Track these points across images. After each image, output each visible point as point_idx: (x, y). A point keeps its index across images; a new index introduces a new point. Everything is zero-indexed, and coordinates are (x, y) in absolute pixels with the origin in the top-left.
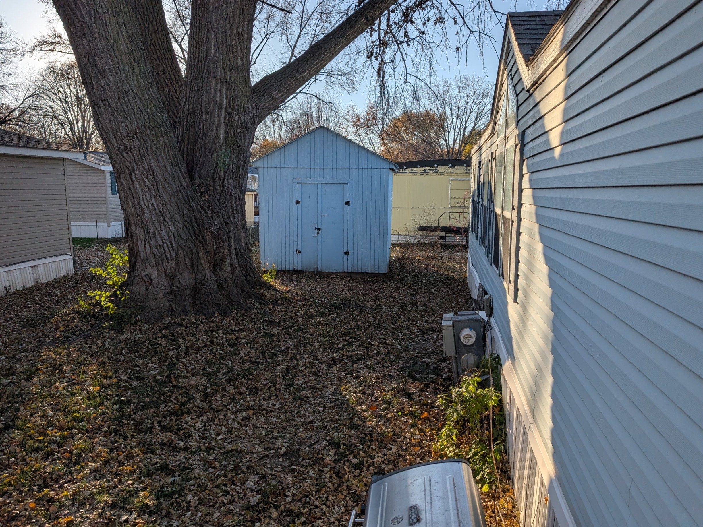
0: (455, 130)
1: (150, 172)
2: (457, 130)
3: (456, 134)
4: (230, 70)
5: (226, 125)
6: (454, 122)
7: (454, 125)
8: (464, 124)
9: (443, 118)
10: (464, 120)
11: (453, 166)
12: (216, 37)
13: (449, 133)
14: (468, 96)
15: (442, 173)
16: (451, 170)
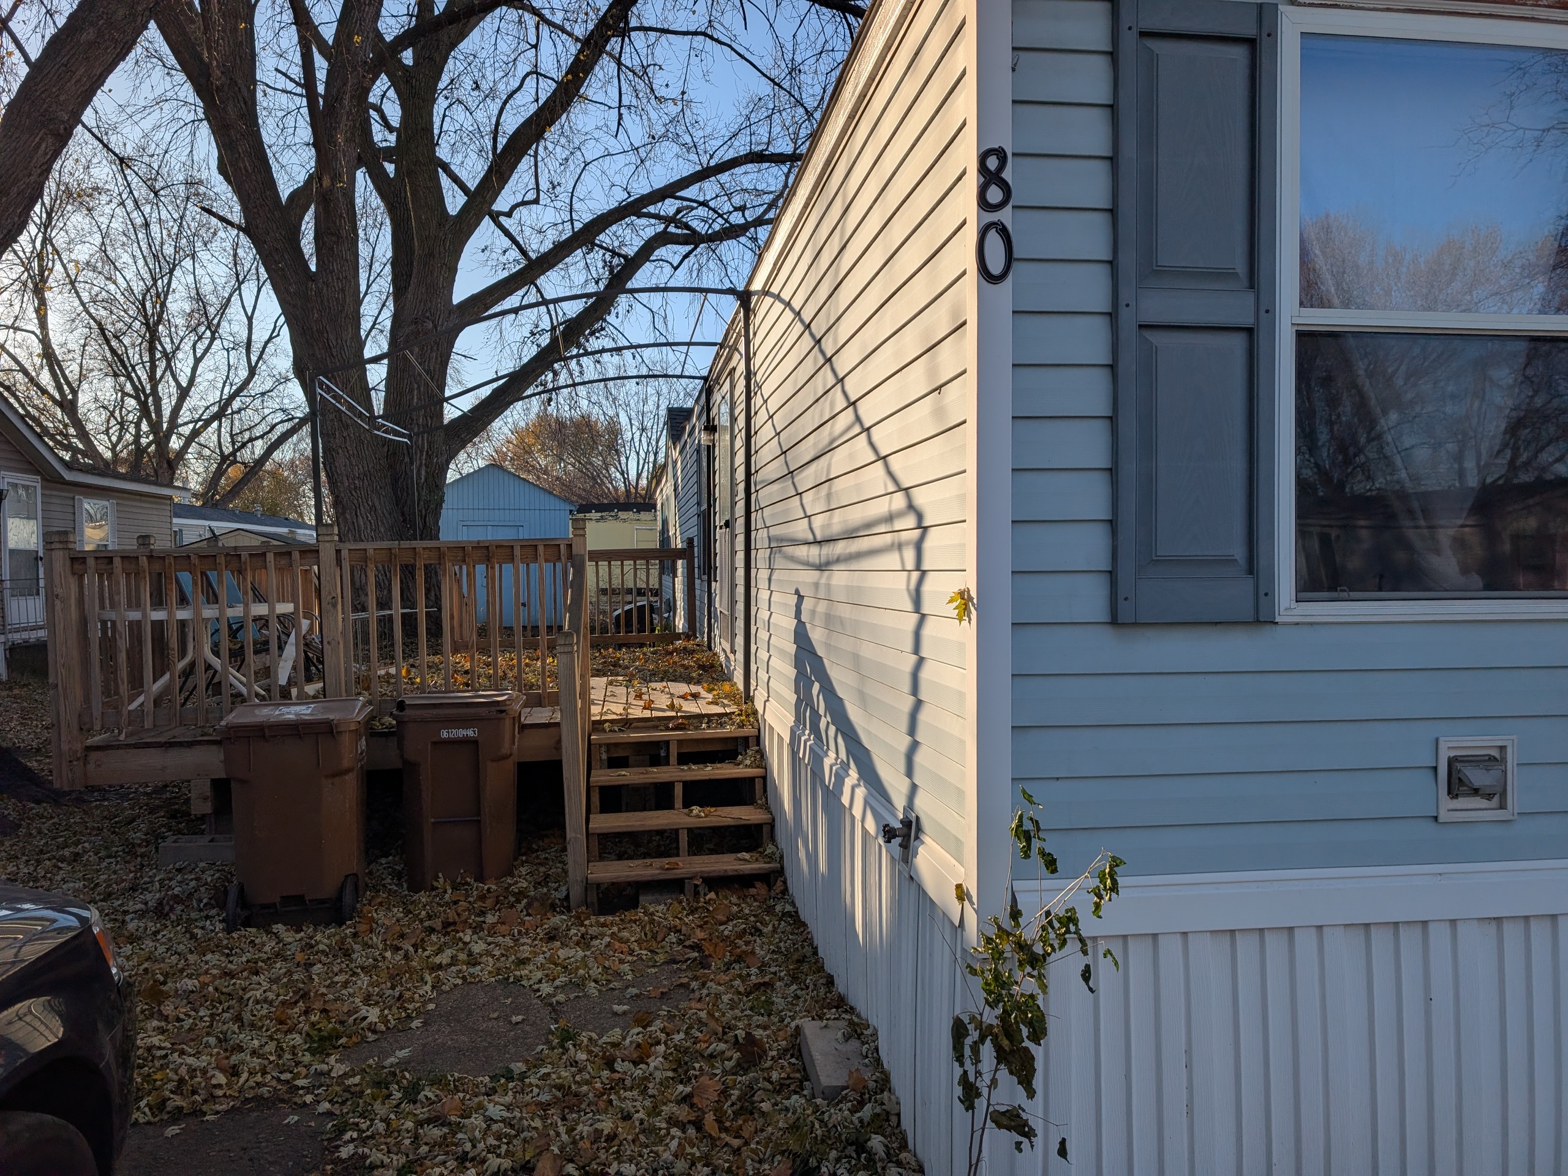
0: (638, 454)
1: (373, 508)
2: (642, 454)
3: (641, 462)
4: (431, 418)
5: (427, 467)
6: (636, 440)
7: (637, 444)
8: (654, 443)
9: (614, 430)
10: (654, 437)
11: (638, 512)
12: (419, 388)
13: (627, 458)
14: (659, 394)
15: (624, 520)
16: (636, 516)
